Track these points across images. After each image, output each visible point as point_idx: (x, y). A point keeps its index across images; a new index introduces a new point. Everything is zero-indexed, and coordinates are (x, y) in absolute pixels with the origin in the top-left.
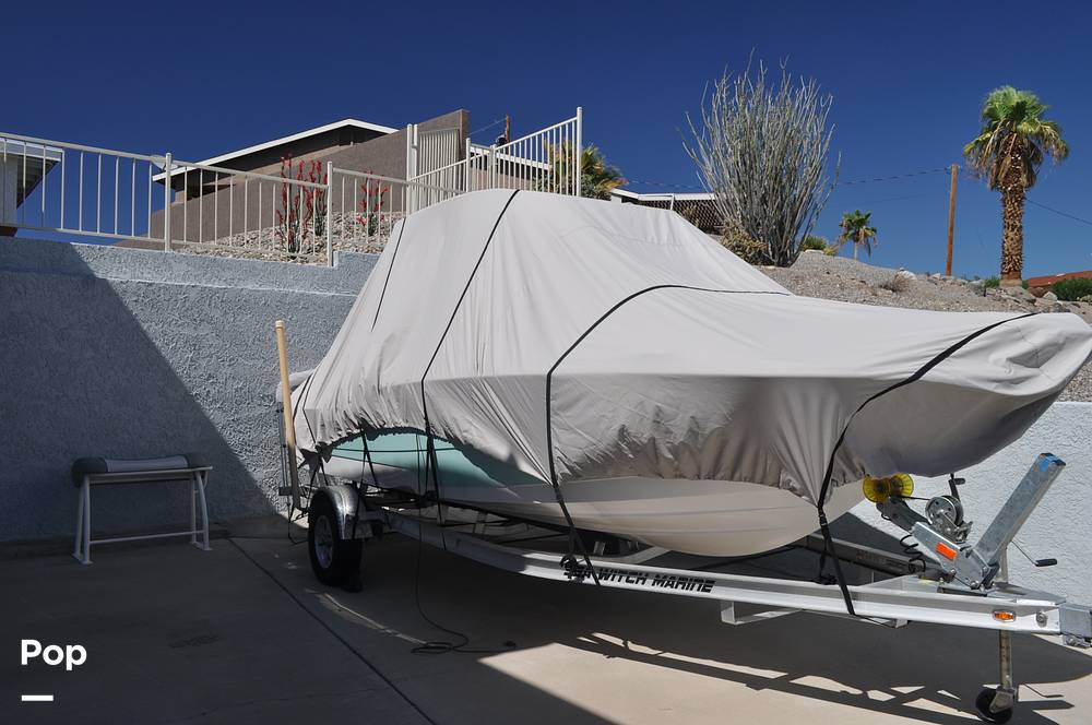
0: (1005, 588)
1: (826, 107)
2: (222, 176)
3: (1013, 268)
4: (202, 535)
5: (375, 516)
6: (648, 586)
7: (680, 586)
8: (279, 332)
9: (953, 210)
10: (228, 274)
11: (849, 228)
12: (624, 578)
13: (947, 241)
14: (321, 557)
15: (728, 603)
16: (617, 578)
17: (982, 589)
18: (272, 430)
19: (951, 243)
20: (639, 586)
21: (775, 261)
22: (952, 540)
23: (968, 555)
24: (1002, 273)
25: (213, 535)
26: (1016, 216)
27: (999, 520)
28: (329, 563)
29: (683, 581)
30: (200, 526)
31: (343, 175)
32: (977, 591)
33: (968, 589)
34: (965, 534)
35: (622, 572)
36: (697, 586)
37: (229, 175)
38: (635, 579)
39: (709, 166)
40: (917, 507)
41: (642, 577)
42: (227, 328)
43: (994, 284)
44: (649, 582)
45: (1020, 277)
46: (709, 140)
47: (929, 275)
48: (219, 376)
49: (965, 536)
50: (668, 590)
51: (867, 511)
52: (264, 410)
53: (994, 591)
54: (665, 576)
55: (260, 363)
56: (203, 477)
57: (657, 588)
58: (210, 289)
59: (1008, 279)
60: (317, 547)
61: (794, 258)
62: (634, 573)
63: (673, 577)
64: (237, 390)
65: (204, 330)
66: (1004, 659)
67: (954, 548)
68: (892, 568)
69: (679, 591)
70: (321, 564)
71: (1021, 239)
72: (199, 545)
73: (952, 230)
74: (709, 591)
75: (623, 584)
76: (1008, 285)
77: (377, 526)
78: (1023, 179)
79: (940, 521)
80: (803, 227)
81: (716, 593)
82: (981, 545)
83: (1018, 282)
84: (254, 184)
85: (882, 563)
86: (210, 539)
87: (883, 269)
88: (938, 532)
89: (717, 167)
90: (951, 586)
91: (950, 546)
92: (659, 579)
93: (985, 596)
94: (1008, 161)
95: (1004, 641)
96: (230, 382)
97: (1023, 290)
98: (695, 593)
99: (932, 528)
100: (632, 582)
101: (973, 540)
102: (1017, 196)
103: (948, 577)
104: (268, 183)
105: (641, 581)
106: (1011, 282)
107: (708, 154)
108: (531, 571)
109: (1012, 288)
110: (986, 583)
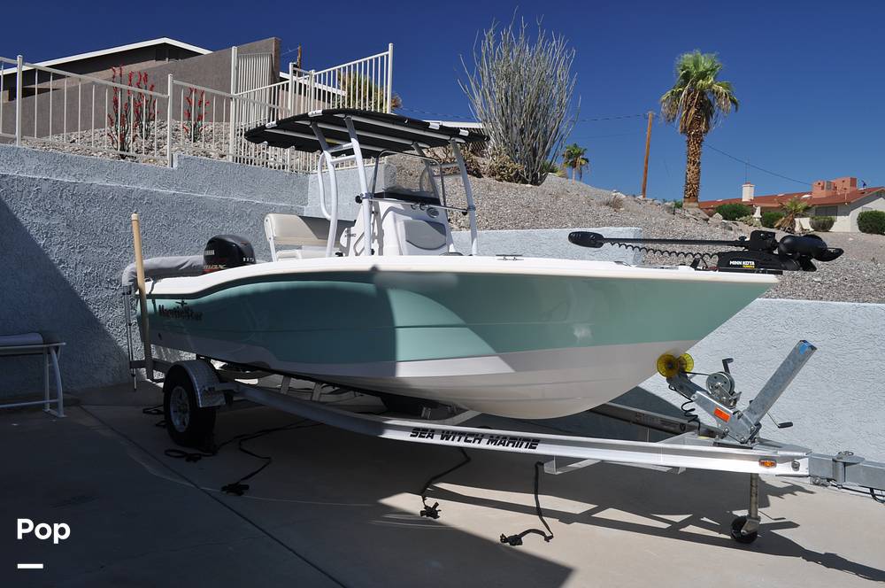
0: (763, 442)
1: (571, 58)
2: (57, 77)
3: (692, 194)
4: (57, 403)
5: (226, 386)
6: (484, 445)
7: (511, 444)
8: (135, 225)
9: (649, 146)
10: (76, 170)
11: (569, 157)
12: (463, 438)
13: (644, 170)
14: (177, 423)
15: (549, 458)
16: (457, 438)
17: (749, 443)
18: (118, 310)
19: (646, 172)
20: (476, 445)
21: (529, 180)
22: (725, 405)
23: (739, 417)
24: (685, 197)
25: (67, 403)
26: (696, 154)
27: (765, 391)
28: (185, 427)
29: (513, 440)
30: (54, 395)
31: (182, 87)
32: (746, 445)
33: (738, 443)
34: (735, 401)
35: (461, 434)
36: (525, 444)
37: (63, 77)
38: (472, 439)
39: (478, 100)
40: (700, 381)
41: (479, 437)
42: (77, 219)
43: (679, 206)
44: (485, 441)
45: (697, 201)
46: (480, 80)
47: (634, 196)
48: (70, 261)
49: (735, 403)
50: (501, 448)
51: (657, 384)
52: (111, 293)
53: (756, 445)
54: (498, 437)
55: (107, 251)
56: (57, 352)
57: (492, 447)
58: (61, 183)
59: (689, 202)
60: (172, 414)
61: (542, 179)
62: (471, 434)
63: (505, 437)
64: (86, 274)
65: (56, 220)
66: (754, 495)
67: (728, 412)
68: (665, 427)
69: (510, 448)
70: (177, 427)
71: (699, 172)
72: (54, 412)
73: (647, 162)
74: (535, 448)
75: (462, 444)
76: (689, 207)
77: (228, 395)
78: (703, 127)
79: (718, 391)
80: (551, 154)
81: (541, 450)
82: (750, 410)
83: (696, 205)
84: (87, 88)
85: (658, 423)
86: (64, 406)
87: (603, 191)
88: (716, 400)
89: (485, 103)
90: (724, 441)
91: (725, 411)
92: (493, 439)
93: (751, 448)
94: (693, 111)
95: (754, 481)
96: (80, 267)
97: (700, 211)
98: (523, 449)
99: (711, 397)
100: (470, 441)
101: (742, 406)
102: (698, 139)
103: (724, 435)
104: (100, 87)
105: (477, 441)
106: (691, 204)
107: (478, 89)
108: (390, 435)
109: (691, 209)
110: (752, 439)
